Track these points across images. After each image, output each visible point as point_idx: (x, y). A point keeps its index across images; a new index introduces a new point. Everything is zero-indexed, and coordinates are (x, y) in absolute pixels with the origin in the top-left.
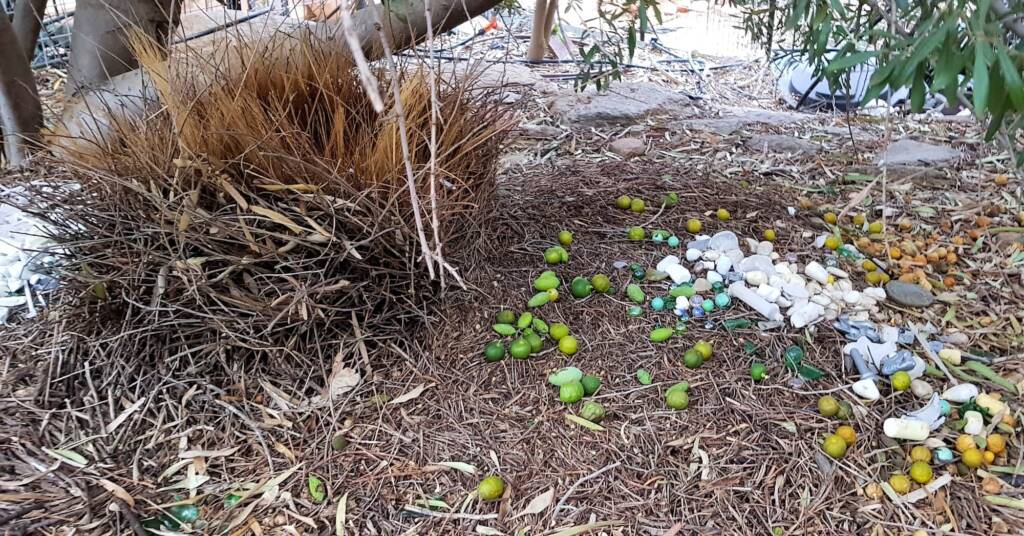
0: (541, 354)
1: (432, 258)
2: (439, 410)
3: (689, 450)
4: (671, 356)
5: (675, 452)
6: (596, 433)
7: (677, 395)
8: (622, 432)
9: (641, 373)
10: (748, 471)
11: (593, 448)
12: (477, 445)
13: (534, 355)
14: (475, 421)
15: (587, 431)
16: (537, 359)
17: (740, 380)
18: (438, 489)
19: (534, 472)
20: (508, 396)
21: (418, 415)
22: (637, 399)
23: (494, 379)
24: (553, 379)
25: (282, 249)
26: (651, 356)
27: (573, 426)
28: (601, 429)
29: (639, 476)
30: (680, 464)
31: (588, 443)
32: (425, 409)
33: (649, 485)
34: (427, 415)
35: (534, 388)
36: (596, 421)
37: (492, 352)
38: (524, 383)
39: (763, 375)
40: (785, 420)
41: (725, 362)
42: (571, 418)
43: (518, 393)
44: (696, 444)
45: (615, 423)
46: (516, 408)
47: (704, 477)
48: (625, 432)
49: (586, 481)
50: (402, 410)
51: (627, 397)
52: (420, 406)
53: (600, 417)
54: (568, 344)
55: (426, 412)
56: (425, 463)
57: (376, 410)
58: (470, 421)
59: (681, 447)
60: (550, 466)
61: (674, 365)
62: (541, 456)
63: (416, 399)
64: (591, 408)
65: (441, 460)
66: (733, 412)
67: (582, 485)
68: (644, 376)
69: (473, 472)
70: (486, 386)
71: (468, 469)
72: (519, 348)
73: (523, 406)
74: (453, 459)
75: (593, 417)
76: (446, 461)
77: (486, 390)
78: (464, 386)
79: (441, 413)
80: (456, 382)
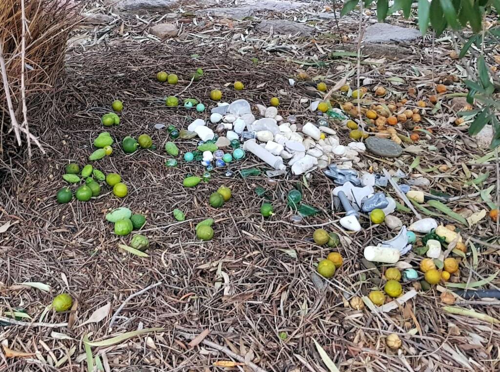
0: (100, 197)
1: (19, 130)
2: (22, 242)
3: (215, 272)
4: (200, 198)
5: (203, 273)
6: (143, 259)
7: (204, 229)
8: (162, 258)
9: (176, 212)
10: (260, 288)
11: (140, 271)
12: (51, 269)
13: (95, 198)
14: (49, 250)
15: (136, 258)
16: (97, 201)
17: (253, 216)
18: (22, 304)
19: (95, 290)
20: (74, 230)
21: (6, 245)
22: (174, 232)
23: (64, 217)
24: (109, 217)
26: (184, 199)
27: (124, 254)
28: (146, 255)
29: (176, 293)
30: (207, 283)
31: (136, 267)
32: (11, 241)
33: (184, 299)
34: (13, 245)
35: (94, 224)
36: (143, 250)
37: (62, 196)
38: (86, 220)
39: (271, 213)
40: (287, 248)
41: (241, 202)
42: (123, 247)
43: (82, 228)
44: (220, 267)
45: (157, 251)
46: (81, 240)
47: (226, 293)
48: (164, 259)
49: (135, 297)
51: (166, 230)
52: (7, 239)
53: (146, 246)
54: (121, 189)
55: (12, 243)
56: (12, 283)
58: (46, 250)
59: (208, 270)
60: (107, 285)
61: (202, 205)
62: (101, 277)
63: (4, 233)
64: (139, 239)
65: (24, 280)
66: (247, 242)
67: (132, 300)
68: (179, 214)
69: (48, 290)
70: (58, 222)
71: (45, 287)
72: (83, 193)
73: (86, 238)
74: (33, 280)
75: (140, 246)
76: (27, 281)
77: (57, 226)
78: (41, 223)
79: (23, 244)
80: (34, 219)
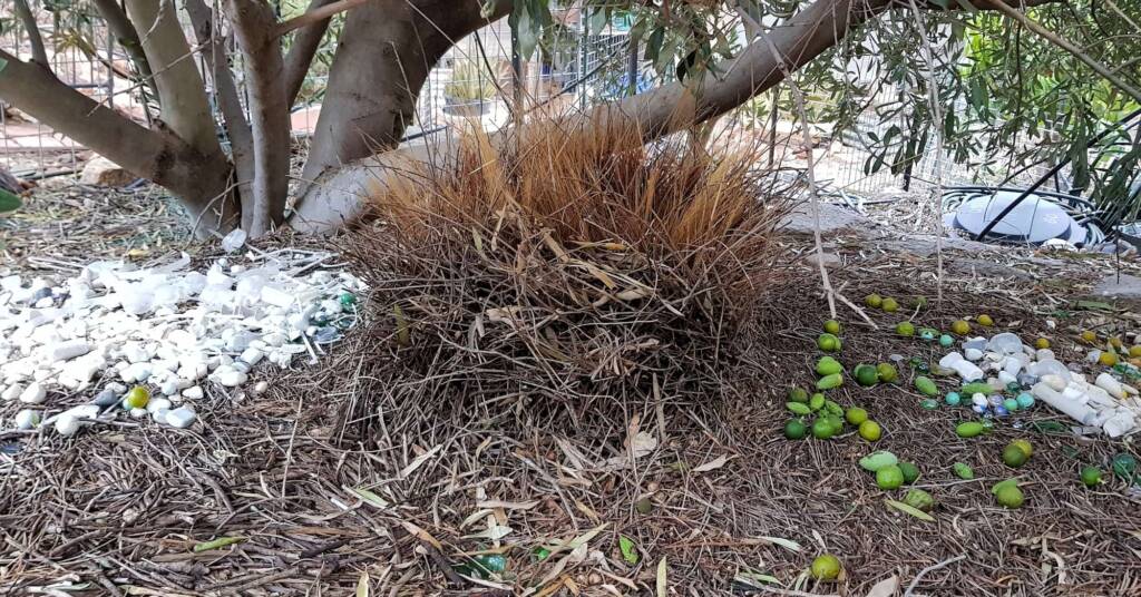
0: (842, 437)
2: (746, 483)
3: (1039, 551)
4: (986, 451)
5: (1021, 551)
6: (926, 524)
7: (1010, 490)
8: (955, 525)
9: (959, 466)
10: (1111, 580)
11: (926, 539)
12: (795, 523)
13: (834, 437)
14: (788, 497)
15: (915, 520)
16: (842, 441)
17: (1070, 483)
18: (762, 564)
19: (867, 557)
20: (816, 477)
21: (724, 485)
22: (960, 492)
23: (797, 457)
24: (865, 462)
25: (596, 304)
26: (963, 451)
27: (896, 514)
28: (931, 519)
29: (988, 573)
30: (1031, 565)
31: (919, 533)
32: (730, 481)
33: (1002, 582)
34: (734, 486)
35: (842, 470)
36: (925, 510)
37: (793, 429)
38: (829, 465)
39: (1099, 480)
40: (1135, 530)
41: (1048, 463)
42: (891, 503)
43: (827, 475)
44: (1045, 545)
45: (946, 516)
46: (828, 490)
47: (1061, 580)
48: (958, 528)
49: (929, 572)
50: (706, 479)
51: (949, 488)
52: (724, 477)
53: (929, 506)
54: (871, 429)
55: (732, 483)
56: (740, 534)
57: (680, 476)
58: (782, 497)
59: (1028, 547)
60: (883, 552)
61: (992, 462)
62: (870, 540)
63: (718, 469)
64: (918, 496)
65: (758, 533)
66: (1072, 515)
67: (926, 576)
68: (965, 470)
69: (797, 549)
70: (791, 464)
71: (793, 546)
72: (823, 427)
73: (836, 487)
74: (772, 534)
75: (922, 505)
76: (764, 535)
77: (791, 467)
78: (769, 460)
79: (748, 486)
80: (759, 455)
